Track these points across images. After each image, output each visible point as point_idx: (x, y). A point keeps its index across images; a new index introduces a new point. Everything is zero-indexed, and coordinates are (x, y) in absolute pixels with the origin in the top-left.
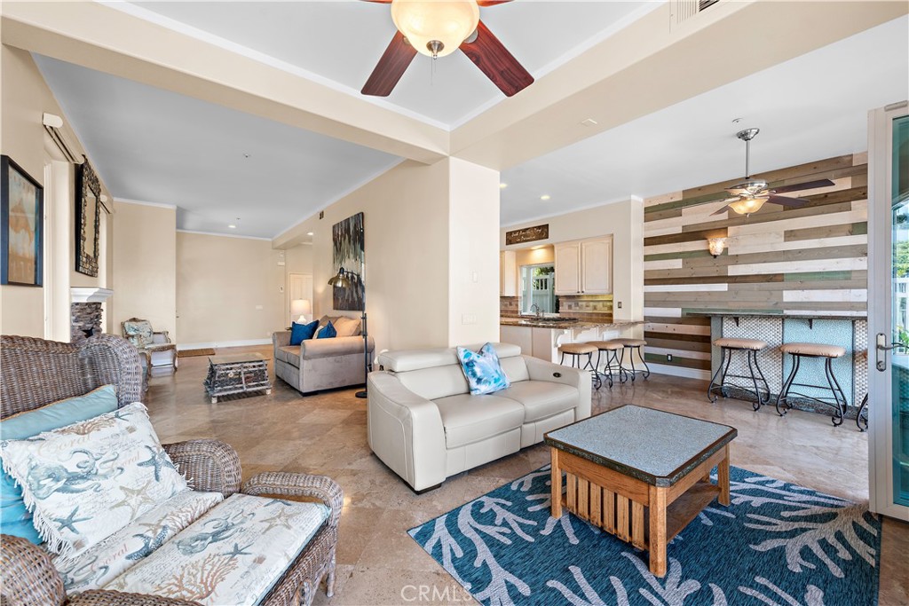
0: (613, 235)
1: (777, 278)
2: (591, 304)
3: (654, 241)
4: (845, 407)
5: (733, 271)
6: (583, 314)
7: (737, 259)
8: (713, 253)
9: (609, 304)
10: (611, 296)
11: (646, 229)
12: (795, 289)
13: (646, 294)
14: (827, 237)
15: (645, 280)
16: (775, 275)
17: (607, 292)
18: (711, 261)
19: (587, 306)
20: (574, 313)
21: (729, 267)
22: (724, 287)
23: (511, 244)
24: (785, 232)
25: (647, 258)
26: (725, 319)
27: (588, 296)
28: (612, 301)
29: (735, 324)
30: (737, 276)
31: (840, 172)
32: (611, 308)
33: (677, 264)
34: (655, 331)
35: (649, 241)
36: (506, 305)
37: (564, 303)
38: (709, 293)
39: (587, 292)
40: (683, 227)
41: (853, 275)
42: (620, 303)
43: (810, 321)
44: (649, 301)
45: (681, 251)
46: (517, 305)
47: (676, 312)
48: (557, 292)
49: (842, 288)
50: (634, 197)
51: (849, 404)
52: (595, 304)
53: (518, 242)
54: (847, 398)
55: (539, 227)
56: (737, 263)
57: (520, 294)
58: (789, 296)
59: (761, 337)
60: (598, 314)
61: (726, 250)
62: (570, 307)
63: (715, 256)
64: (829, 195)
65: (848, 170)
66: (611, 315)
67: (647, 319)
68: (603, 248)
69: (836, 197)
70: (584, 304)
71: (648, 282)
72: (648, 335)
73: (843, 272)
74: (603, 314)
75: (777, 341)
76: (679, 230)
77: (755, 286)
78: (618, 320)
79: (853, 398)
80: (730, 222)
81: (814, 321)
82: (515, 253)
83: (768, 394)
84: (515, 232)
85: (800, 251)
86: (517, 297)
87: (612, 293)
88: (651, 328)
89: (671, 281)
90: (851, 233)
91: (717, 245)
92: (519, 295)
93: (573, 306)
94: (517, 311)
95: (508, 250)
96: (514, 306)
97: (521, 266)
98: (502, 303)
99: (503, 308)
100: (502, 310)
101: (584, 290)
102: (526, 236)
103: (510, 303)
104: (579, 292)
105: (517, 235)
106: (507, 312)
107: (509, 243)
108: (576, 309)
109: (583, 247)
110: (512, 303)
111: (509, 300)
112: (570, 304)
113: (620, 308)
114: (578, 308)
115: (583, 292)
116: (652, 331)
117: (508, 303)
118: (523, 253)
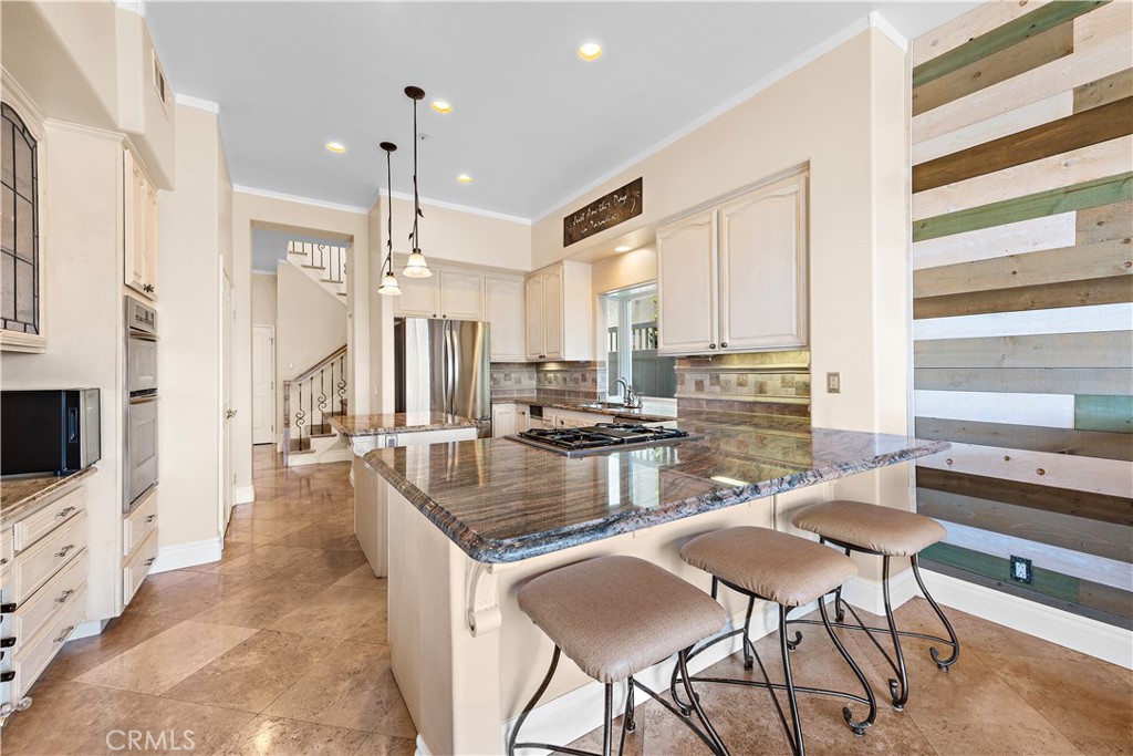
2: (752, 378)
3: (951, 168)
6: (731, 403)
9: (799, 378)
10: (805, 355)
13: (921, 347)
15: (916, 301)
17: (792, 341)
19: (741, 384)
20: (708, 401)
23: (572, 242)
25: (926, 229)
27: (743, 355)
28: (806, 370)
32: (806, 389)
33: (1058, 231)
34: (954, 468)
35: (927, 176)
36: (576, 380)
37: (687, 376)
39: (734, 344)
40: (1079, 92)
42: (832, 376)
44: (932, 368)
45: (1071, 182)
46: (595, 381)
47: (1057, 410)
48: (665, 348)
52: (760, 378)
53: (583, 237)
55: (622, 191)
57: (602, 357)
60: (769, 406)
62: (699, 385)
66: (804, 411)
67: (930, 430)
68: (780, 211)
70: (733, 377)
71: (926, 306)
72: (927, 478)
74: (785, 408)
76: (1064, 107)
82: (589, 268)
84: (578, 214)
86: (595, 363)
87: (807, 346)
88: (947, 458)
89: (1027, 296)
92: (599, 359)
93: (707, 383)
94: (595, 394)
95: (569, 258)
96: (589, 383)
97: (604, 295)
98: (567, 375)
99: (571, 386)
100: (569, 392)
101: (727, 341)
102: (596, 218)
103: (583, 375)
104: (713, 347)
105: (582, 219)
106: (577, 394)
107: (569, 239)
108: (712, 392)
109: (725, 220)
110: (588, 376)
111: (583, 368)
112: (699, 377)
113: (833, 390)
114: (718, 389)
115: (723, 345)
116: (946, 467)
117: (579, 375)
118: (605, 263)
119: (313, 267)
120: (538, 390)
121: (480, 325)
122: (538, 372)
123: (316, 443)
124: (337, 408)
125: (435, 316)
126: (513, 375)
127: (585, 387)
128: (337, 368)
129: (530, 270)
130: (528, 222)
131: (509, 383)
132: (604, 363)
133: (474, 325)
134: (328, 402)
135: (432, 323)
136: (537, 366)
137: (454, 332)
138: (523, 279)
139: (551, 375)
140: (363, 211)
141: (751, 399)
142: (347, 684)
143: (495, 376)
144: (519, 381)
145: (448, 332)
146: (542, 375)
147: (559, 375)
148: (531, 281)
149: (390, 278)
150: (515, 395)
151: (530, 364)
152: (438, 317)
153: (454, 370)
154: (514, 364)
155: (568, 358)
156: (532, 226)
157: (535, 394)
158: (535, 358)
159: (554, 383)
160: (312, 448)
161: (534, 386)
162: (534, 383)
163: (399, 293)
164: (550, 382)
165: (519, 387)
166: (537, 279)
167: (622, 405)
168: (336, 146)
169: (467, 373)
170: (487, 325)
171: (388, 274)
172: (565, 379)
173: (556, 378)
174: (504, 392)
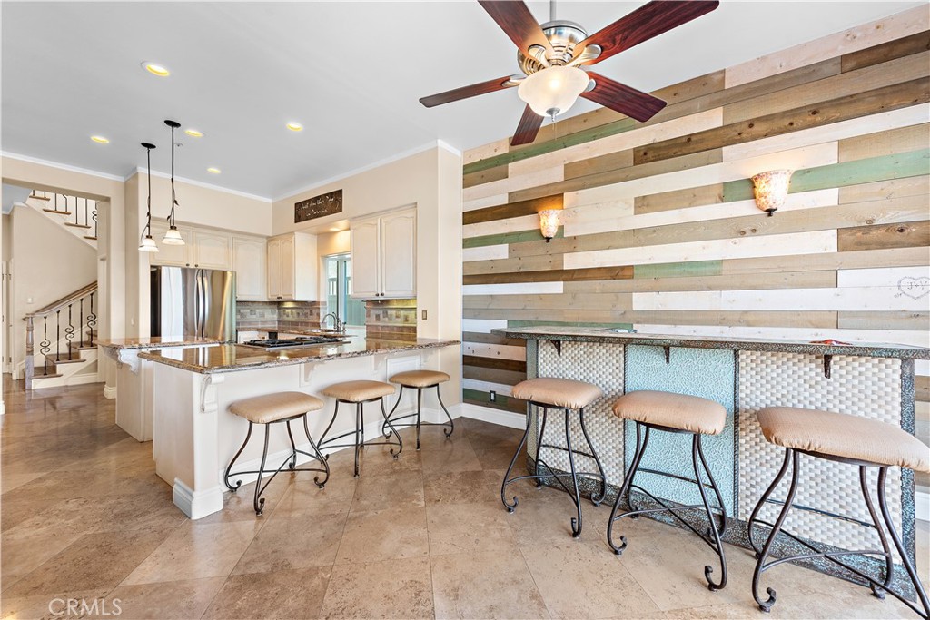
0: (416, 203)
1: (627, 273)
3: (474, 216)
4: (722, 518)
5: (571, 261)
6: (392, 328)
7: (574, 243)
8: (545, 234)
10: (415, 301)
11: (466, 198)
12: (648, 291)
13: (466, 299)
14: (690, 206)
15: (464, 276)
16: (623, 268)
17: (410, 295)
18: (542, 248)
19: (397, 317)
20: (382, 327)
21: (566, 256)
22: (557, 287)
23: (300, 221)
24: (635, 198)
25: (468, 243)
26: (542, 343)
27: (398, 300)
28: (416, 309)
29: (555, 351)
30: (574, 270)
31: (707, 99)
32: (416, 319)
33: (501, 252)
34: (475, 355)
35: (471, 217)
36: (306, 315)
37: (372, 312)
38: (541, 297)
39: (387, 294)
40: (510, 194)
41: (725, 266)
42: (424, 312)
43: (666, 348)
44: (472, 309)
45: (507, 231)
46: (318, 315)
49: (710, 288)
50: (442, 144)
51: (729, 514)
54: (725, 502)
55: (331, 194)
56: (574, 250)
57: (324, 298)
58: (641, 302)
59: (592, 376)
61: (561, 228)
62: (378, 317)
63: (548, 239)
64: (693, 138)
65: (717, 97)
66: (414, 329)
67: (468, 337)
69: (702, 141)
70: (394, 312)
71: (469, 279)
72: (468, 360)
73: (712, 263)
74: (411, 329)
75: (617, 386)
76: (503, 200)
77: (596, 285)
78: (423, 339)
79: (736, 503)
80: (566, 185)
81: (671, 349)
82: (315, 238)
83: (603, 483)
84: (304, 202)
85: (655, 230)
86: (318, 303)
87: (416, 296)
88: (471, 350)
89: (495, 278)
90: (722, 199)
91: (550, 221)
92: (322, 300)
93: (381, 315)
94: (319, 324)
95: (298, 231)
96: (315, 316)
97: (325, 257)
98: (299, 311)
99: (302, 318)
100: (301, 323)
101: (384, 292)
102: (317, 208)
103: (311, 311)
104: (378, 295)
105: (307, 207)
106: (307, 324)
107: (298, 219)
108: (384, 322)
109: (383, 224)
110: (314, 311)
111: (309, 307)
112: (377, 312)
113: (425, 319)
114: (386, 319)
115: (382, 295)
116: (472, 355)
117: (308, 311)
118: (325, 237)
119: (77, 225)
120: (279, 322)
121: (229, 275)
122: (279, 309)
123: (60, 368)
124: (86, 338)
125: (187, 265)
126: (257, 311)
127: (312, 319)
128: (87, 302)
129: (271, 235)
130: (270, 201)
131: (254, 316)
132: (325, 303)
133: (224, 274)
134: (77, 332)
135: (185, 271)
136: (278, 304)
137: (205, 279)
138: (266, 241)
139: (288, 311)
140: (121, 179)
141: (401, 325)
142: (126, 482)
143: (242, 311)
144: (263, 315)
145: (199, 279)
146: (282, 311)
147: (294, 311)
148: (273, 243)
149: (149, 240)
150: (260, 326)
151: (271, 303)
152: (191, 266)
153: (205, 306)
154: (259, 302)
155: (299, 298)
156: (274, 205)
157: (277, 325)
158: (275, 299)
159: (291, 316)
160: (58, 373)
161: (276, 319)
162: (276, 316)
163: (156, 250)
164: (288, 316)
165: (262, 319)
166: (276, 242)
167: (332, 331)
168: (99, 139)
169: (216, 309)
170: (234, 274)
171: (147, 237)
172: (298, 314)
173: (292, 313)
174: (250, 323)
